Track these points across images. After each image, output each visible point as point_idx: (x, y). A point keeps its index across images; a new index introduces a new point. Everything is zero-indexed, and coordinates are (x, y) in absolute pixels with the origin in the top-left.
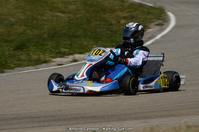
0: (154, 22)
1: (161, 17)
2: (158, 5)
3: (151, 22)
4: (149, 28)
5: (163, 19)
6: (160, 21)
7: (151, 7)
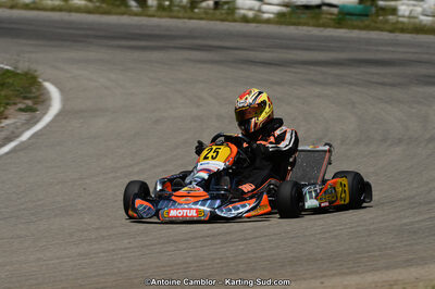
0: (15, 104)
1: (30, 92)
2: (23, 67)
3: (7, 104)
4: (6, 118)
5: (34, 98)
6: (29, 103)
7: (7, 71)
